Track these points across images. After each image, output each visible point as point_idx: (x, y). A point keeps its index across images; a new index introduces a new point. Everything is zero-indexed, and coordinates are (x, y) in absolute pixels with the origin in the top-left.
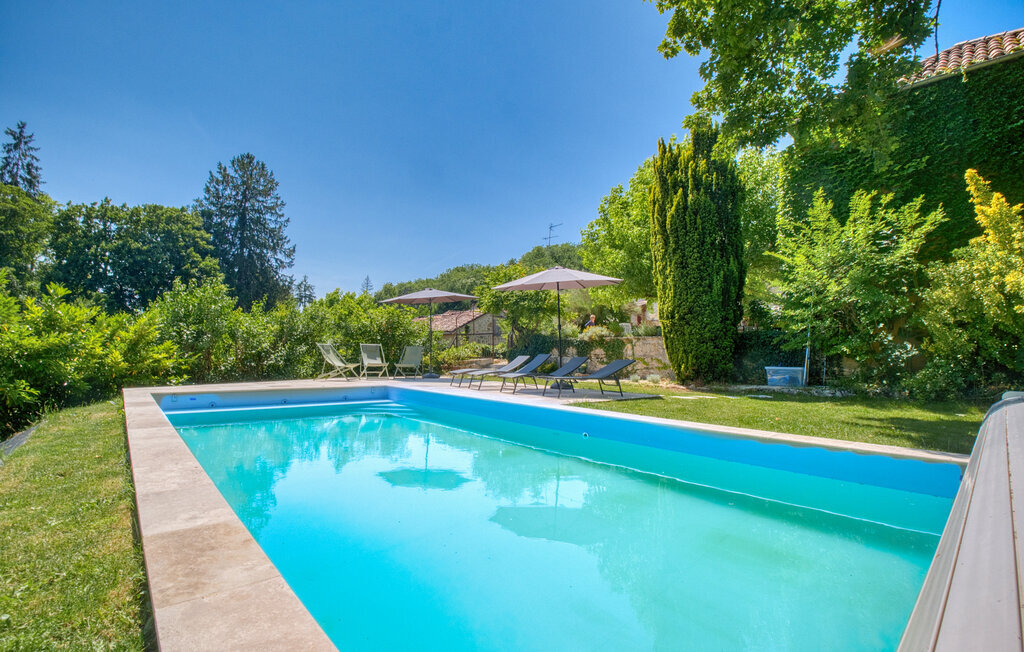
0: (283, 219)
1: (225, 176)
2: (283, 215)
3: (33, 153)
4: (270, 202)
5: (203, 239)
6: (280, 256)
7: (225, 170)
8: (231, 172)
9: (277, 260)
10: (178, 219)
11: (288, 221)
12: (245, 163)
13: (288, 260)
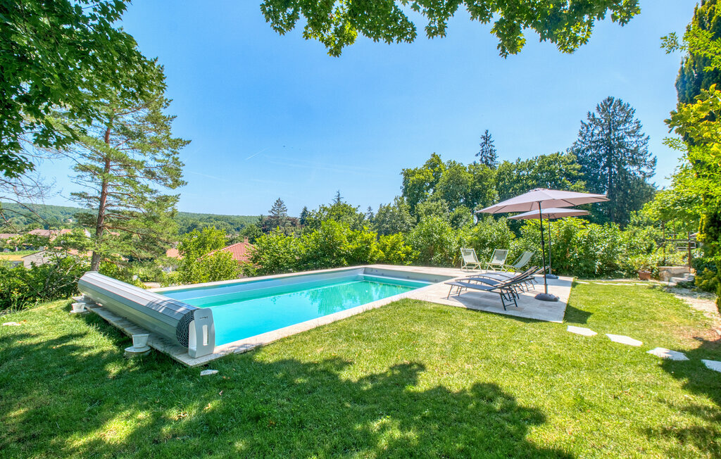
0: (643, 138)
1: (594, 120)
2: (643, 135)
3: (492, 144)
4: (630, 127)
5: (574, 169)
6: (644, 169)
7: (593, 116)
8: (598, 116)
9: (641, 172)
10: (556, 160)
11: (648, 138)
12: (609, 105)
13: (649, 171)
